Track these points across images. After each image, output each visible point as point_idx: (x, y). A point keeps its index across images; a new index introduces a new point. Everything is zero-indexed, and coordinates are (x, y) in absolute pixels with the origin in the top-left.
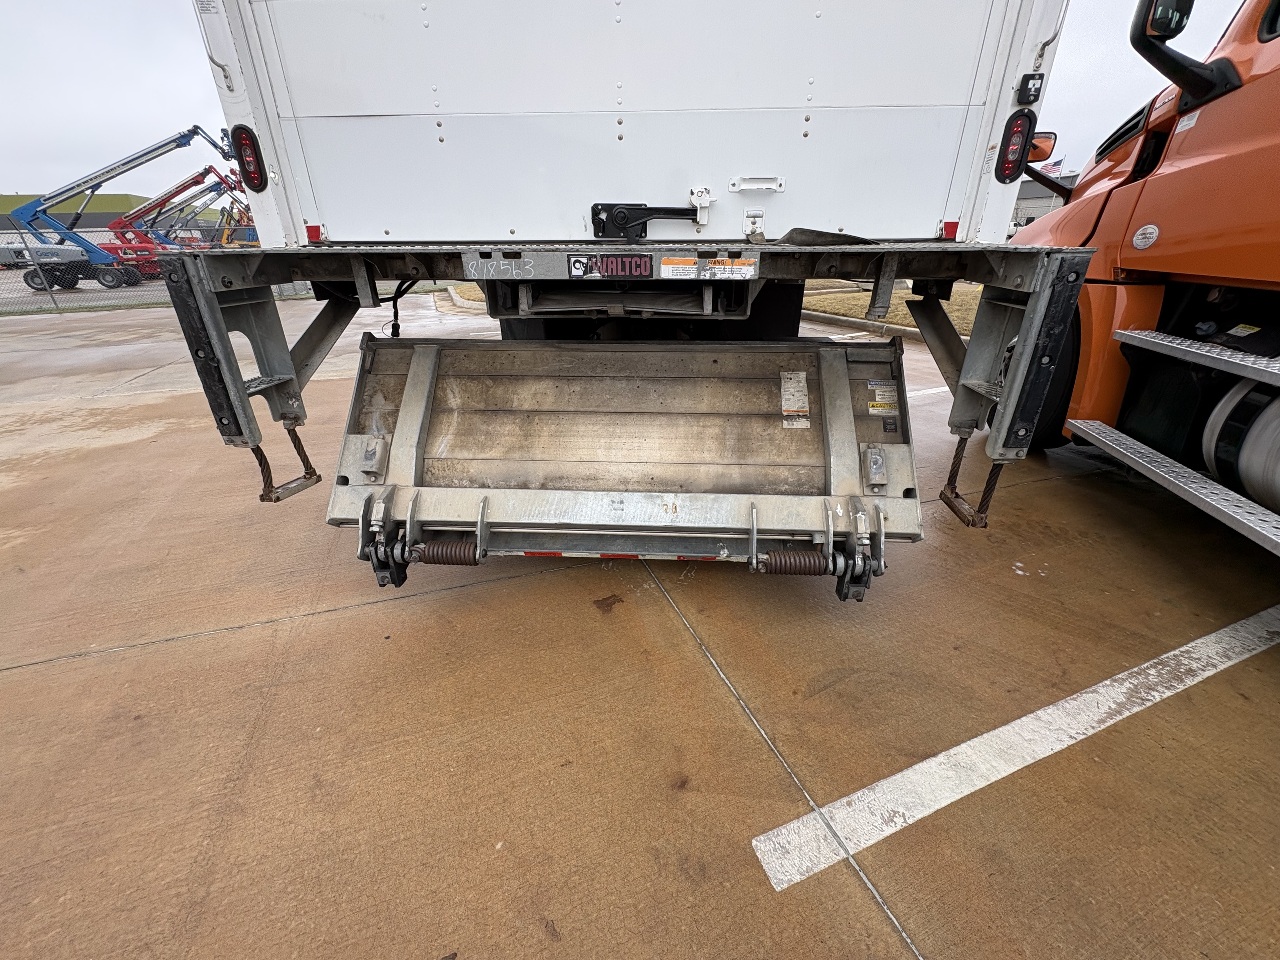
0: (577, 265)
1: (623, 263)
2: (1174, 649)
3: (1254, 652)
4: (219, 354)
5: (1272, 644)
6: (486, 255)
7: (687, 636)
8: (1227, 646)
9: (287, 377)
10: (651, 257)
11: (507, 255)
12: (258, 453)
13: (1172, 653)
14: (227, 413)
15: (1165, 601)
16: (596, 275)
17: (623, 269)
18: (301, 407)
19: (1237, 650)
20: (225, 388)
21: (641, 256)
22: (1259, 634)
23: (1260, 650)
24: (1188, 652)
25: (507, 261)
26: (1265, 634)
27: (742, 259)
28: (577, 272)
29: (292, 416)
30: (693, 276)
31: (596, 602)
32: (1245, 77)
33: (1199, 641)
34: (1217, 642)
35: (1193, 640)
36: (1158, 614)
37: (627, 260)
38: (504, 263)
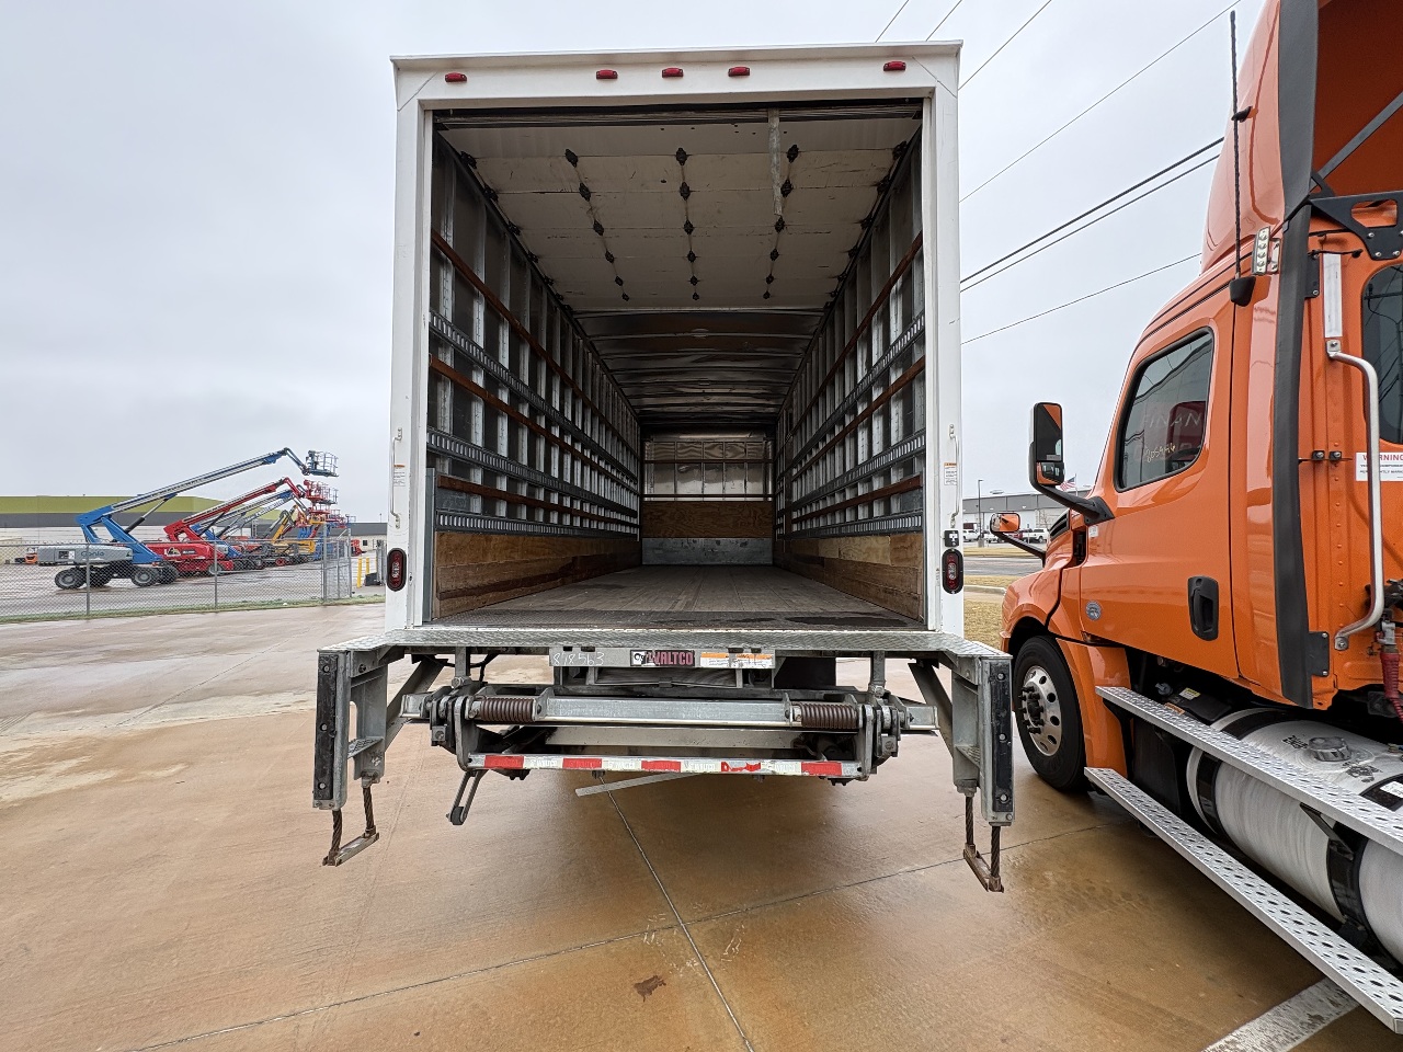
0: (637, 657)
1: (672, 656)
2: (1220, 1039)
3: (1298, 1042)
4: (339, 728)
5: (1315, 1031)
6: (568, 649)
7: (731, 1028)
8: (1272, 1036)
9: (378, 738)
10: (694, 653)
11: (585, 649)
12: (338, 816)
13: (1218, 1044)
14: (327, 779)
15: (1209, 978)
16: (651, 665)
17: (672, 660)
18: (382, 765)
19: (1281, 1039)
20: (333, 757)
21: (686, 652)
22: (1301, 1019)
23: (1303, 1038)
24: (1233, 1042)
25: (584, 654)
26: (1306, 1019)
27: (762, 654)
28: (637, 662)
29: (372, 774)
30: (725, 666)
31: (637, 985)
32: (1113, 510)
33: (1244, 1028)
34: (1261, 1030)
35: (1238, 1028)
36: (1202, 995)
37: (675, 654)
38: (581, 655)
